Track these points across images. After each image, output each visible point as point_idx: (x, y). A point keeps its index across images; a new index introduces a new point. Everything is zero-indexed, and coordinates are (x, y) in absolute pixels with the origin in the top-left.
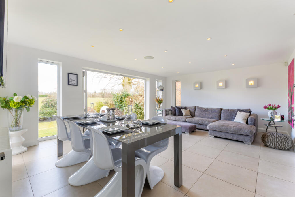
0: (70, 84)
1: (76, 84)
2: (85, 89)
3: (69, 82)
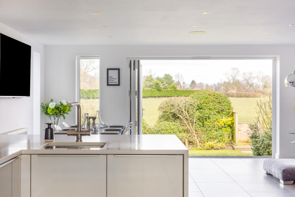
0: (109, 84)
1: (117, 83)
2: (136, 89)
3: (109, 82)
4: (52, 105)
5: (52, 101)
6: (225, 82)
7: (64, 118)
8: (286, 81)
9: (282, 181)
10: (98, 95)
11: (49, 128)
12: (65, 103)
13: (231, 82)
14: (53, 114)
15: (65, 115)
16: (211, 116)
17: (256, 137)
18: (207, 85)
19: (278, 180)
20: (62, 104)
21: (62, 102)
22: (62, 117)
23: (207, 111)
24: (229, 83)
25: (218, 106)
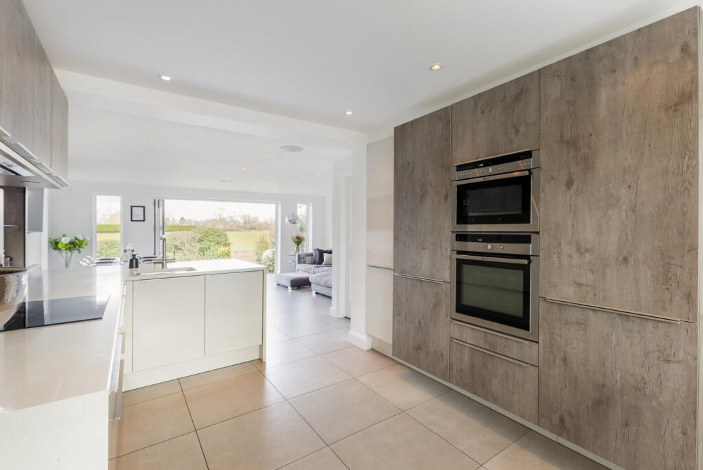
0: (133, 219)
1: (143, 219)
2: (161, 225)
4: (66, 240)
5: (64, 236)
6: (212, 219)
7: (80, 252)
8: (287, 220)
9: (290, 288)
10: (121, 229)
11: (133, 258)
12: (81, 238)
13: (218, 218)
14: (66, 249)
15: (81, 249)
16: (211, 247)
17: (260, 260)
18: (196, 221)
19: (287, 287)
20: (76, 239)
21: (77, 237)
22: (76, 252)
23: (208, 243)
24: (216, 220)
25: (217, 238)
